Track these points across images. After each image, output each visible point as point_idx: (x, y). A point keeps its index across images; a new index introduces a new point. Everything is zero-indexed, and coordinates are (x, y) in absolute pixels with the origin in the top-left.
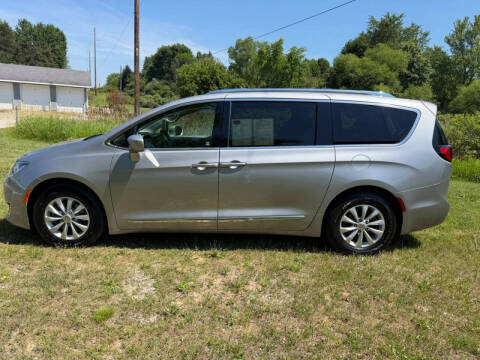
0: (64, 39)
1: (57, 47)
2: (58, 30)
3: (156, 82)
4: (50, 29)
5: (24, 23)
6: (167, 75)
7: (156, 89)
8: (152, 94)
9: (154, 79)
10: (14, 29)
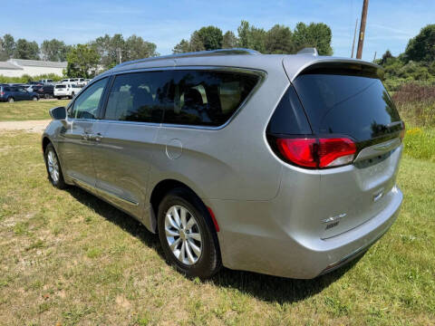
0: (329, 34)
1: (323, 41)
2: (325, 26)
3: (412, 64)
4: (320, 26)
5: (300, 26)
6: (428, 56)
7: (410, 71)
8: (405, 77)
9: (411, 61)
10: (293, 32)
